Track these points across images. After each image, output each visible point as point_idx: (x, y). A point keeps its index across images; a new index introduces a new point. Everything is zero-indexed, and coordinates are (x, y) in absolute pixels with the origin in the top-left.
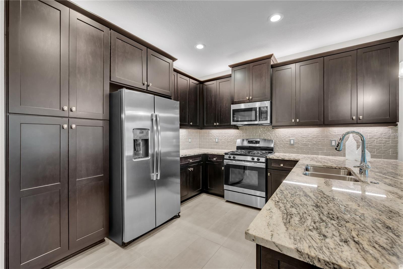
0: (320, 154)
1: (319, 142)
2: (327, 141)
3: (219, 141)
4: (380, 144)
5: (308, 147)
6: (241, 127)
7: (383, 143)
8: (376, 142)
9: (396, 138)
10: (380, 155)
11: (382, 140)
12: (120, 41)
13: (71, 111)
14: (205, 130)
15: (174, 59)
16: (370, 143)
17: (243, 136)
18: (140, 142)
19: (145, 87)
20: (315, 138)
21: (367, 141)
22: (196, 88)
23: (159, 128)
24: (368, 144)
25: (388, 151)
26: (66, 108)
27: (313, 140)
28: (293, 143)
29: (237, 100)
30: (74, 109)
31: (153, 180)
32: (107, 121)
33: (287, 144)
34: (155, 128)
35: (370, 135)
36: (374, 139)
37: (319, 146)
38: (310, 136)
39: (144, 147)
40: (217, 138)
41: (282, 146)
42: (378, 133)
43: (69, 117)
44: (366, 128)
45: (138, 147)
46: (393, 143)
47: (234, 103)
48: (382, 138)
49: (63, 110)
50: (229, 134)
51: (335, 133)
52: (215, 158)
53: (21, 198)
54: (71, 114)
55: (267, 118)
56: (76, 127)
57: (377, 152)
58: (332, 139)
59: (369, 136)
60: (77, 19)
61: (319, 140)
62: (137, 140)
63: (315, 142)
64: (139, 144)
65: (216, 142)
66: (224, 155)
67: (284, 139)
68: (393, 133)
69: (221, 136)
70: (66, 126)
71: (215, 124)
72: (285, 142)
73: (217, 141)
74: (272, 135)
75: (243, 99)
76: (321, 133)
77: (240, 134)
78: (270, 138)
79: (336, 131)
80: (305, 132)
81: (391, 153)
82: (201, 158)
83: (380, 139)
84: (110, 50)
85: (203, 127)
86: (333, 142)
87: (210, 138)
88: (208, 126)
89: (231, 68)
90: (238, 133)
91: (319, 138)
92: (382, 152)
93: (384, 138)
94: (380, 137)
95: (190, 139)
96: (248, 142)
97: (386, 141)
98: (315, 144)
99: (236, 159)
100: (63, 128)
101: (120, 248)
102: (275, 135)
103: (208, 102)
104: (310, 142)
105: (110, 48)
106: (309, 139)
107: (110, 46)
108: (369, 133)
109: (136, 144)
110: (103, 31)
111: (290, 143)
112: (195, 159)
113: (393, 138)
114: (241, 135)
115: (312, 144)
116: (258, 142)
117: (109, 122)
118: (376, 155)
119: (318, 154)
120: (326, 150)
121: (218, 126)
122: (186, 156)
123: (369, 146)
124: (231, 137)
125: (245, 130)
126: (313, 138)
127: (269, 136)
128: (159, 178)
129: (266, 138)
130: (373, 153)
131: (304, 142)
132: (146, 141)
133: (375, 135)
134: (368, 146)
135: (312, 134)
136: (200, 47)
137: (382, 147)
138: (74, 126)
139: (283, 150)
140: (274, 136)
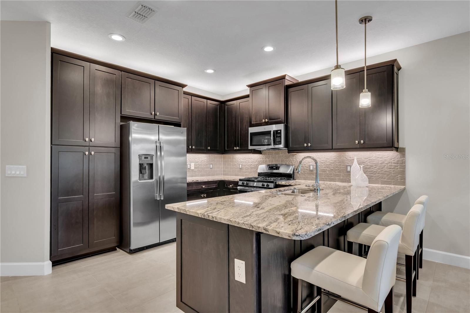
0: (337, 181)
1: (336, 167)
2: (343, 166)
3: (243, 167)
4: (390, 170)
5: (326, 174)
6: (264, 152)
7: (393, 169)
8: (387, 167)
9: (403, 163)
10: (390, 181)
11: (391, 166)
12: (130, 79)
13: (91, 141)
14: (229, 155)
15: (183, 86)
16: (381, 168)
17: (266, 162)
18: (146, 166)
19: (152, 117)
20: (333, 163)
21: (379, 166)
22: (216, 109)
23: (163, 154)
24: (379, 170)
25: (397, 177)
26: (87, 139)
27: (331, 165)
28: (312, 169)
29: (255, 122)
30: (93, 140)
31: (157, 200)
32: (118, 148)
33: (307, 170)
34: (159, 153)
35: (382, 159)
36: (385, 165)
37: (336, 172)
38: (328, 161)
39: (149, 171)
40: (241, 163)
41: (303, 172)
42: (389, 157)
43: (89, 146)
44: (378, 153)
45: (144, 171)
46: (402, 168)
47: (252, 125)
48: (392, 163)
49: (86, 141)
50: (252, 159)
51: (351, 158)
52: (231, 185)
53: (59, 204)
54: (91, 144)
55: (281, 142)
56: (94, 154)
57: (387, 178)
58: (347, 165)
59: (381, 161)
60: (96, 70)
61: (336, 165)
62: (142, 164)
63: (333, 167)
64: (145, 168)
65: (240, 169)
66: (238, 182)
67: (304, 165)
68: (401, 158)
69: (245, 162)
70: (87, 153)
71: (235, 148)
72: (306, 168)
73: (241, 167)
74: (293, 161)
75: (260, 121)
76: (338, 157)
77: (263, 159)
78: (291, 164)
79: (352, 156)
80: (323, 157)
81: (400, 179)
82: (217, 184)
83: (389, 164)
84: (120, 89)
85: (224, 152)
86: (348, 168)
87: (234, 164)
88: (229, 151)
89: (249, 87)
90: (261, 159)
91: (336, 163)
92: (391, 178)
93: (393, 163)
94: (390, 162)
95: (211, 165)
96: (269, 168)
97: (396, 166)
98: (332, 170)
99: (249, 185)
100: (86, 155)
101: (128, 254)
102: (296, 160)
103: (229, 124)
104: (328, 168)
105: (121, 87)
106: (327, 165)
107: (121, 85)
108: (381, 158)
109: (142, 168)
110: (116, 75)
111: (310, 169)
112: (210, 185)
113: (401, 163)
114: (263, 161)
115: (329, 170)
116: (278, 168)
117: (120, 149)
118: (387, 181)
119: (334, 180)
120: (343, 176)
121: (238, 150)
122: (198, 181)
123: (381, 171)
124: (255, 162)
125: (269, 154)
126: (331, 163)
127: (290, 161)
128: (162, 199)
129: (287, 163)
130: (384, 179)
131: (322, 167)
132: (151, 165)
133: (385, 160)
134: (379, 171)
135: (330, 159)
136: (210, 71)
137: (392, 172)
138: (93, 153)
139: (304, 176)
140: (295, 162)
